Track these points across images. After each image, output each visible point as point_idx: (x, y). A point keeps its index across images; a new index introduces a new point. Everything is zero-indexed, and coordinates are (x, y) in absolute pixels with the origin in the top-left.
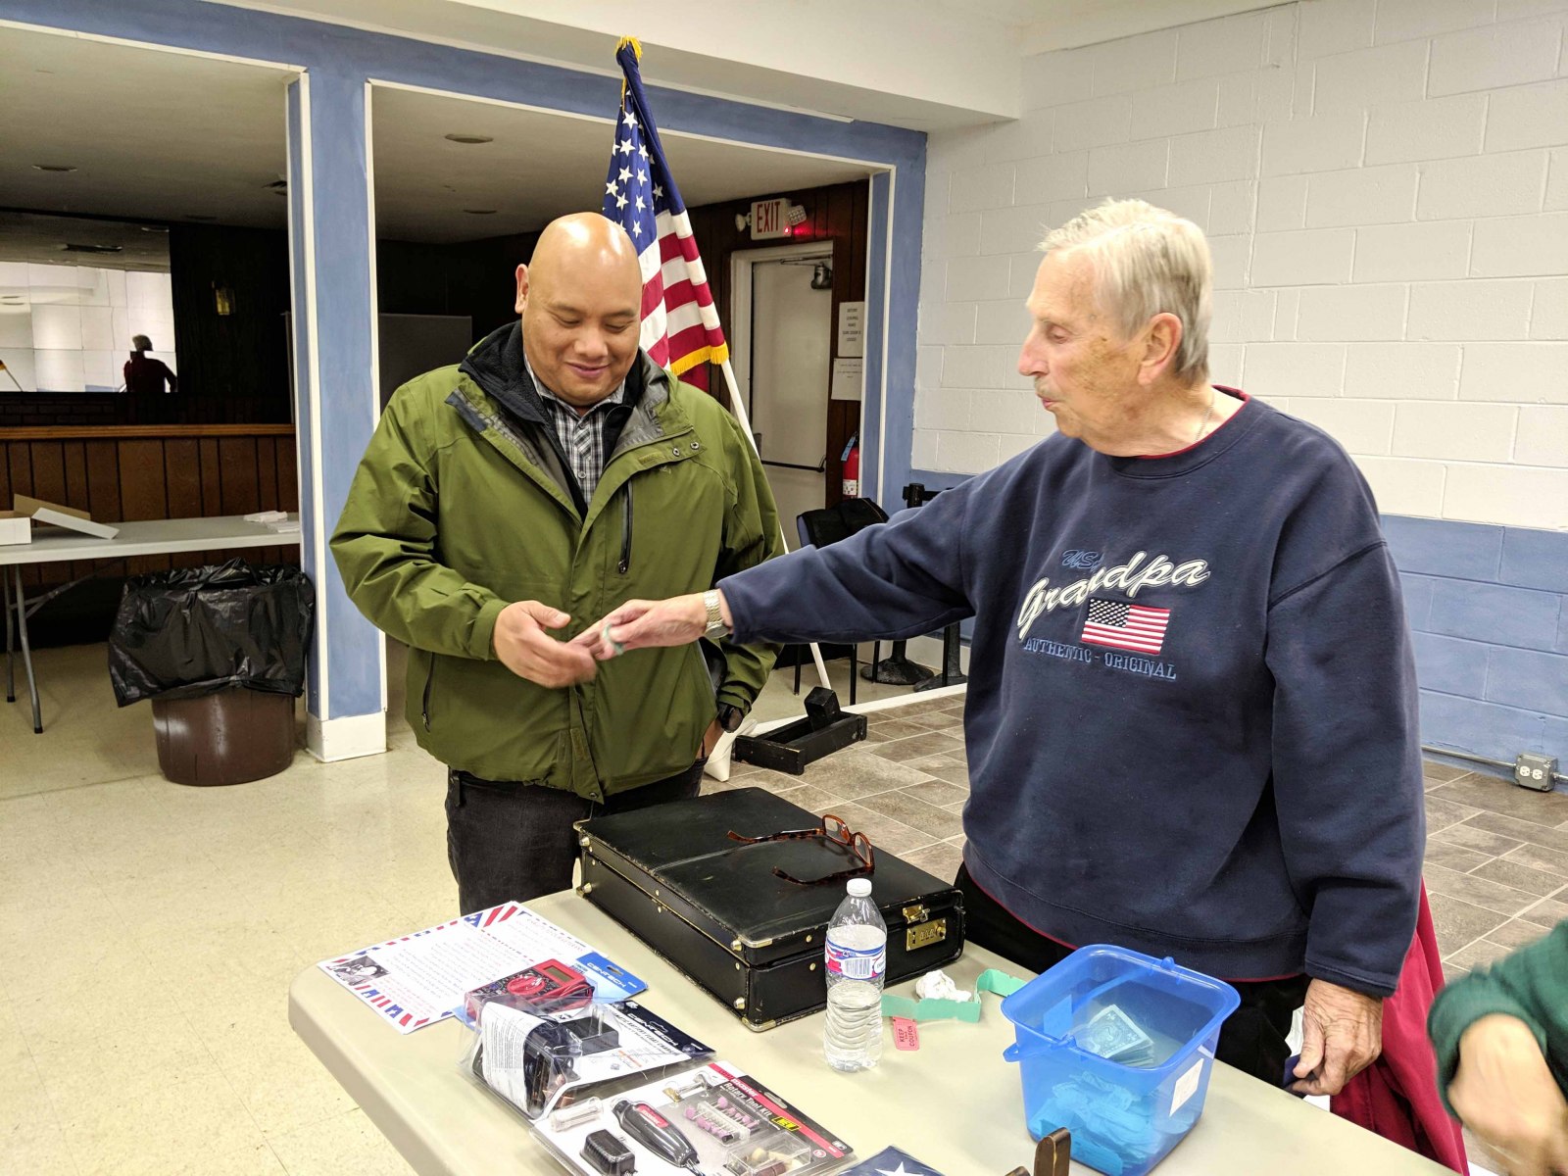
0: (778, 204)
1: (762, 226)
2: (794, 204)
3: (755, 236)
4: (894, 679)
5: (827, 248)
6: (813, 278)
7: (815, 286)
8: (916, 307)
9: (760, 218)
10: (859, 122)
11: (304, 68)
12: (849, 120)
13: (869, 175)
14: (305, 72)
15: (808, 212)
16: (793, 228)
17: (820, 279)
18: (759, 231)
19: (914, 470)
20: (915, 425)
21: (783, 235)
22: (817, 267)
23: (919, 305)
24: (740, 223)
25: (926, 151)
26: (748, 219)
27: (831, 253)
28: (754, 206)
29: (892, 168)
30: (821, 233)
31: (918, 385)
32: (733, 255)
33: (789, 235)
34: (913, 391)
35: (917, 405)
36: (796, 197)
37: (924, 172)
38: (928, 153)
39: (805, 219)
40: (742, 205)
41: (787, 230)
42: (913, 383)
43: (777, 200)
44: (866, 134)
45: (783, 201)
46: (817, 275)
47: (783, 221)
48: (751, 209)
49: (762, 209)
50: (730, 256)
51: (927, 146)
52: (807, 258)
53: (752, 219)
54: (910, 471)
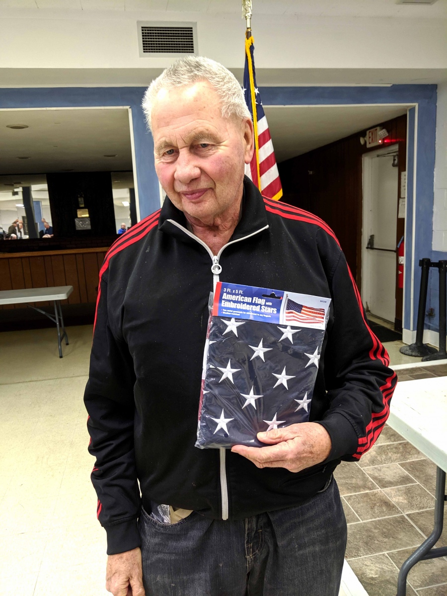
0: (376, 130)
1: (370, 141)
2: (383, 129)
3: (368, 146)
4: (414, 354)
5: (396, 148)
6: (392, 162)
7: (394, 165)
8: (433, 170)
9: (370, 137)
10: (395, 85)
11: (129, 107)
12: (389, 85)
13: (407, 110)
14: (130, 108)
15: (388, 132)
16: (384, 140)
17: (396, 162)
18: (370, 143)
19: (434, 251)
20: (434, 228)
21: (379, 144)
22: (394, 156)
23: (435, 170)
24: (362, 141)
25: (437, 93)
26: (365, 139)
27: (397, 150)
28: (368, 132)
29: (416, 105)
30: (393, 141)
31: (435, 209)
32: (363, 155)
33: (382, 144)
34: (432, 212)
35: (435, 219)
36: (383, 125)
37: (436, 104)
38: (438, 94)
39: (387, 135)
40: (363, 133)
41: (380, 141)
42: (432, 208)
43: (376, 128)
44: (399, 91)
45: (378, 128)
46: (394, 160)
47: (378, 137)
48: (366, 135)
49: (371, 134)
50: (361, 156)
51: (437, 91)
52: (389, 153)
53: (367, 138)
54: (432, 252)
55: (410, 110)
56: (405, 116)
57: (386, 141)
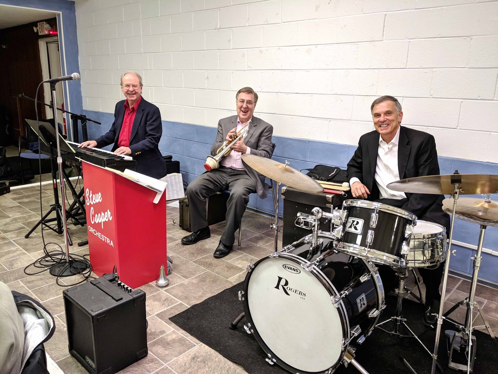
0: (43, 23)
3: (40, 34)
6: (57, 48)
8: (78, 58)
9: (40, 28)
13: (55, 15)
15: (51, 26)
16: (49, 31)
18: (40, 32)
20: (82, 95)
21: (46, 34)
24: (35, 29)
28: (38, 24)
29: (61, 13)
31: (81, 83)
32: (39, 40)
33: (48, 34)
35: (82, 89)
37: (75, 14)
38: (76, 8)
39: (50, 28)
40: (35, 24)
41: (47, 32)
43: (43, 22)
45: (44, 22)
47: (45, 29)
48: (37, 26)
49: (40, 25)
50: (38, 40)
51: (75, 6)
52: (54, 42)
53: (38, 28)
54: (83, 110)
55: (57, 15)
56: (56, 18)
57: (51, 33)
